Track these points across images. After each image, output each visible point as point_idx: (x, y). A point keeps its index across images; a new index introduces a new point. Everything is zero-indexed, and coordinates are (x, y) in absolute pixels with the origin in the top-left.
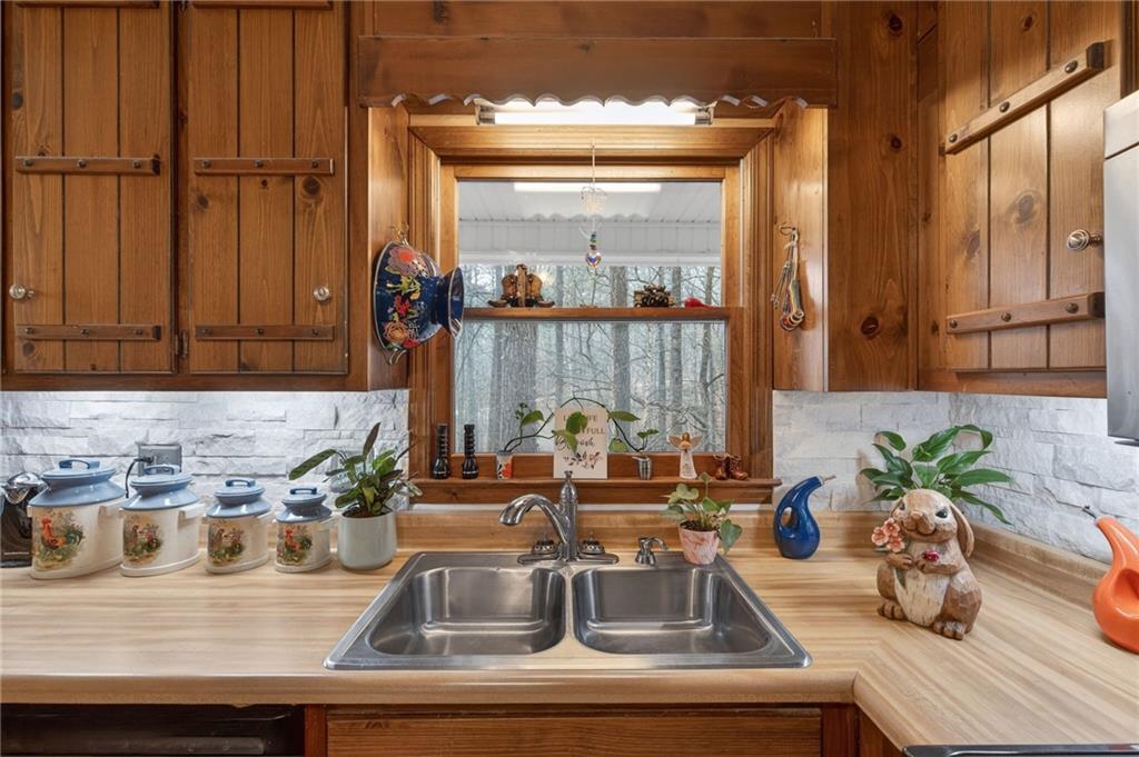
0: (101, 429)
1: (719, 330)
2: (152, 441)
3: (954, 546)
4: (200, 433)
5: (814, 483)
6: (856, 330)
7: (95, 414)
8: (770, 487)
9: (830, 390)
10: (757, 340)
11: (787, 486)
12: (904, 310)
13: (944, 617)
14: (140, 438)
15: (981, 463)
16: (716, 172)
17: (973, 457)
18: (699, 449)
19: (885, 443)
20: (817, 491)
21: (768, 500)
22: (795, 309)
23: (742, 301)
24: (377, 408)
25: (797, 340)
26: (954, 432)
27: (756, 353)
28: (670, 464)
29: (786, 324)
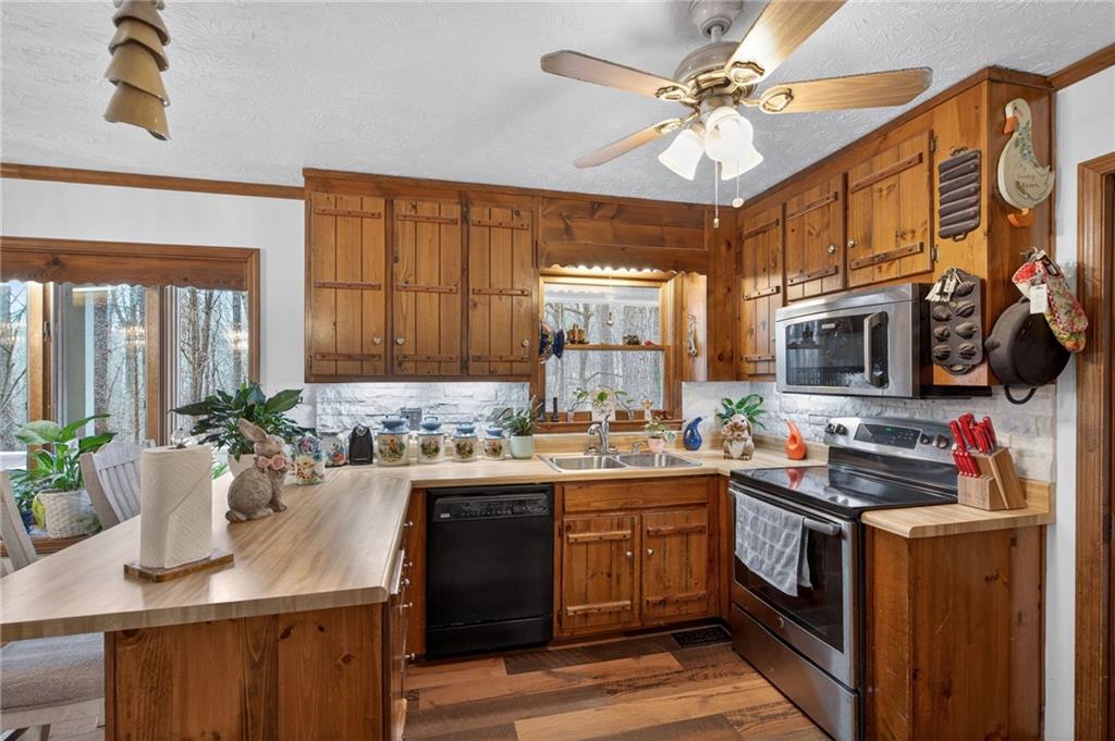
0: (382, 402)
1: (661, 355)
2: (408, 407)
3: (746, 432)
4: (432, 403)
5: (699, 420)
6: (716, 357)
7: (379, 394)
8: (681, 423)
9: (708, 380)
10: (676, 360)
11: (688, 422)
12: (732, 351)
13: (743, 454)
14: (402, 406)
15: (758, 408)
16: (658, 284)
17: (756, 406)
18: (652, 408)
19: (726, 403)
20: (700, 424)
21: (680, 429)
22: (693, 349)
23: (670, 342)
24: (515, 390)
25: (694, 361)
26: (749, 397)
27: (675, 366)
28: (641, 414)
29: (690, 355)
